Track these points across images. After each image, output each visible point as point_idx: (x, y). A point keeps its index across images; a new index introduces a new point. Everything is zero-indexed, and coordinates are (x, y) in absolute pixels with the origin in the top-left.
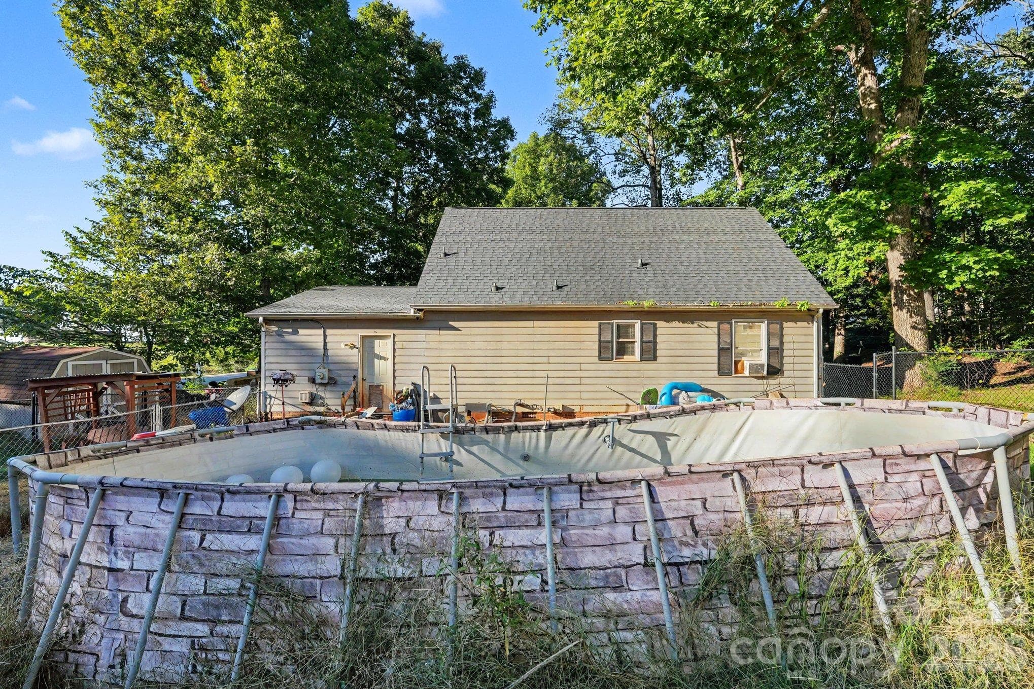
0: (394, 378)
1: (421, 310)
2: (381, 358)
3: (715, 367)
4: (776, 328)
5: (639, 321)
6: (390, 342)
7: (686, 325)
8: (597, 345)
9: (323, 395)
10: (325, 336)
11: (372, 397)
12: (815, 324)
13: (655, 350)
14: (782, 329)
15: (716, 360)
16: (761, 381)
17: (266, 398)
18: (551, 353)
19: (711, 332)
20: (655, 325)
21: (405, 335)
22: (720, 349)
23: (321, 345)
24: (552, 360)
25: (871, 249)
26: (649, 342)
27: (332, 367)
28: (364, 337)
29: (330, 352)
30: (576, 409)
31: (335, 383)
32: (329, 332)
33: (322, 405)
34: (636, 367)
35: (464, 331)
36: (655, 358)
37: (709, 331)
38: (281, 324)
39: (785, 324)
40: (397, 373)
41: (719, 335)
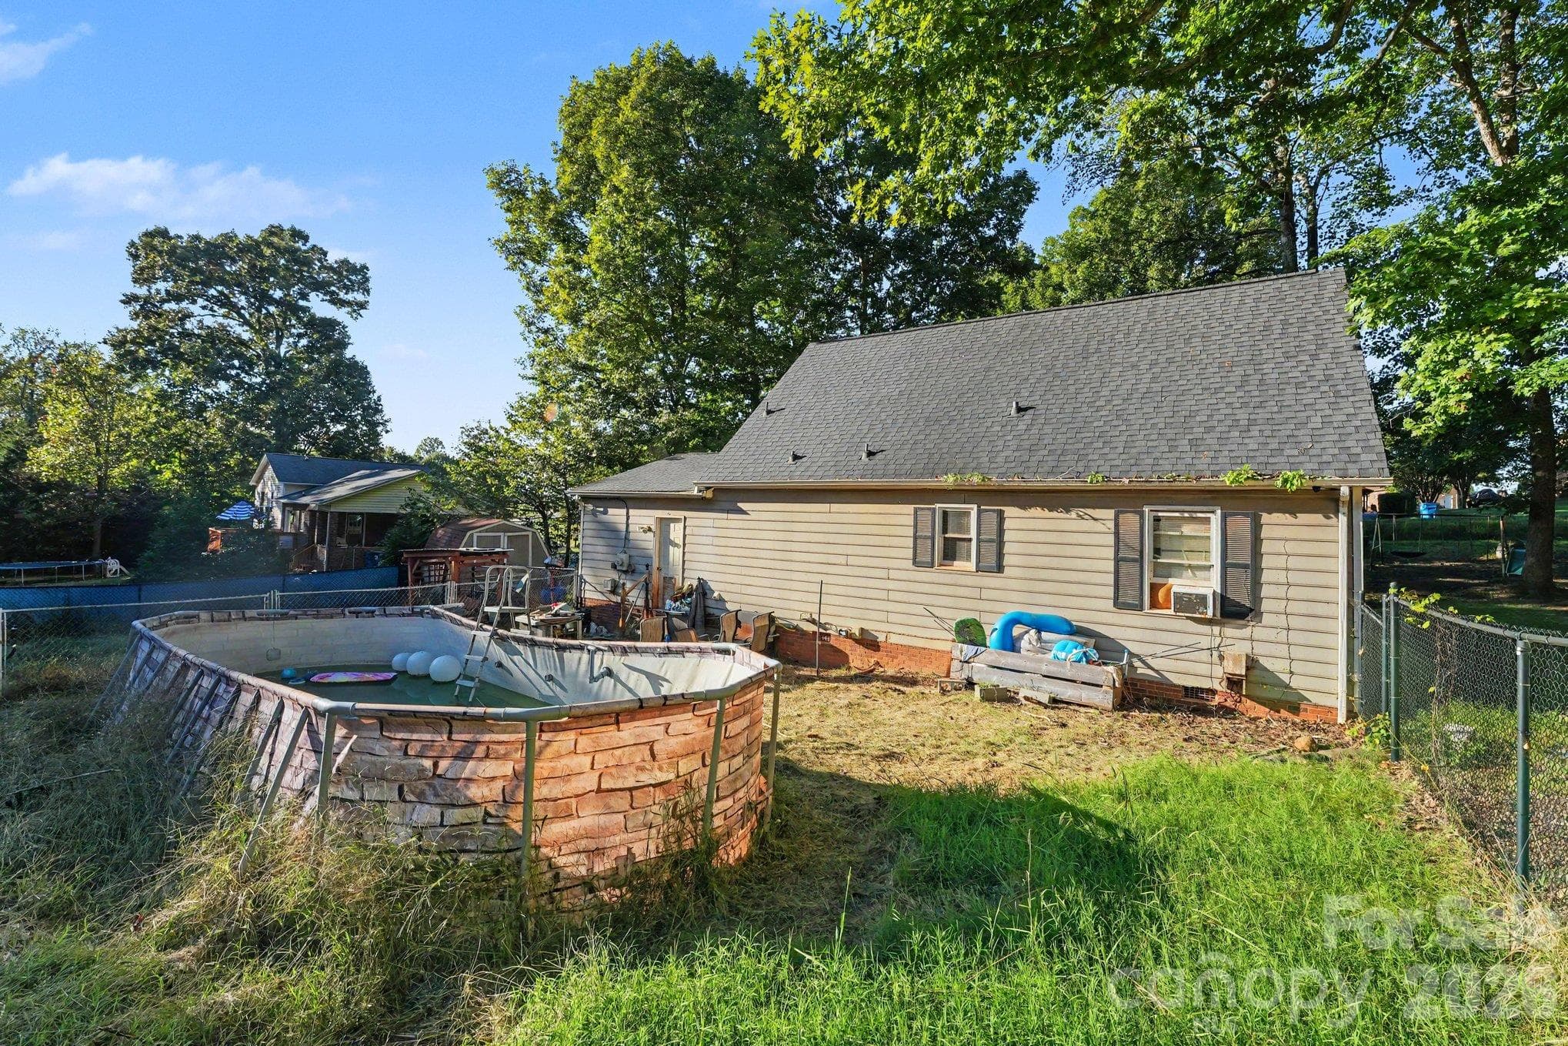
0: (684, 570)
1: (708, 488)
2: (672, 544)
3: (1110, 592)
4: (1241, 525)
5: (975, 507)
6: (680, 525)
7: (1054, 514)
8: (910, 542)
9: (623, 583)
10: (628, 517)
11: (665, 589)
12: (1343, 519)
13: (1000, 555)
14: (1257, 527)
15: (1110, 579)
16: (1206, 629)
18: (850, 550)
19: (1103, 529)
20: (1001, 513)
21: (696, 519)
22: (1118, 560)
23: (625, 527)
24: (852, 560)
26: (991, 541)
27: (633, 553)
28: (660, 519)
29: (632, 536)
30: (881, 638)
31: (633, 572)
32: (632, 512)
33: (621, 595)
34: (971, 581)
35: (753, 516)
36: (1000, 568)
37: (1099, 527)
38: (596, 502)
39: (1265, 518)
40: (686, 565)
41: (1117, 534)
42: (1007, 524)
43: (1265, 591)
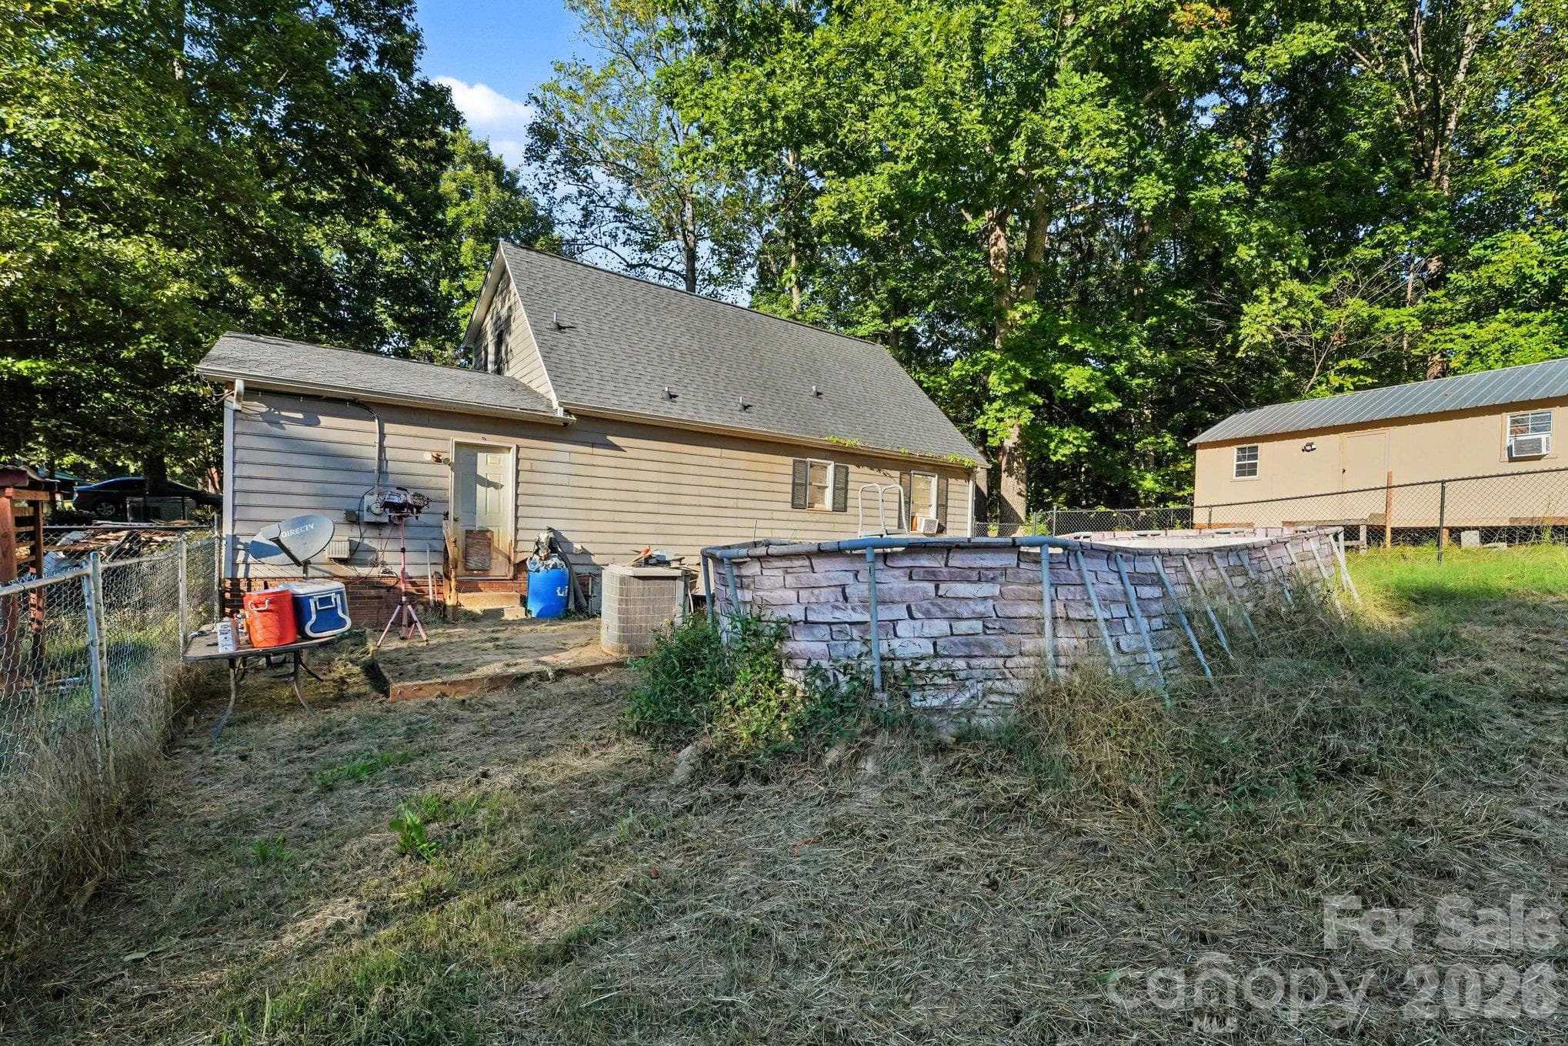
0: (517, 518)
1: (569, 412)
2: (488, 484)
3: (897, 522)
4: (943, 484)
5: (832, 463)
6: (509, 458)
8: (790, 488)
9: (374, 544)
10: (382, 435)
11: (471, 551)
13: (846, 499)
14: (947, 485)
15: (897, 514)
17: (235, 551)
18: (740, 494)
19: (894, 484)
20: (847, 469)
21: (537, 449)
22: (901, 503)
23: (374, 452)
24: (741, 504)
25: (1020, 415)
26: (841, 489)
28: (459, 445)
29: (392, 467)
32: (389, 427)
33: (374, 564)
34: (827, 518)
36: (845, 509)
37: (892, 482)
38: (275, 400)
39: (950, 480)
40: (521, 511)
41: (900, 486)
42: (851, 477)
43: (949, 518)
